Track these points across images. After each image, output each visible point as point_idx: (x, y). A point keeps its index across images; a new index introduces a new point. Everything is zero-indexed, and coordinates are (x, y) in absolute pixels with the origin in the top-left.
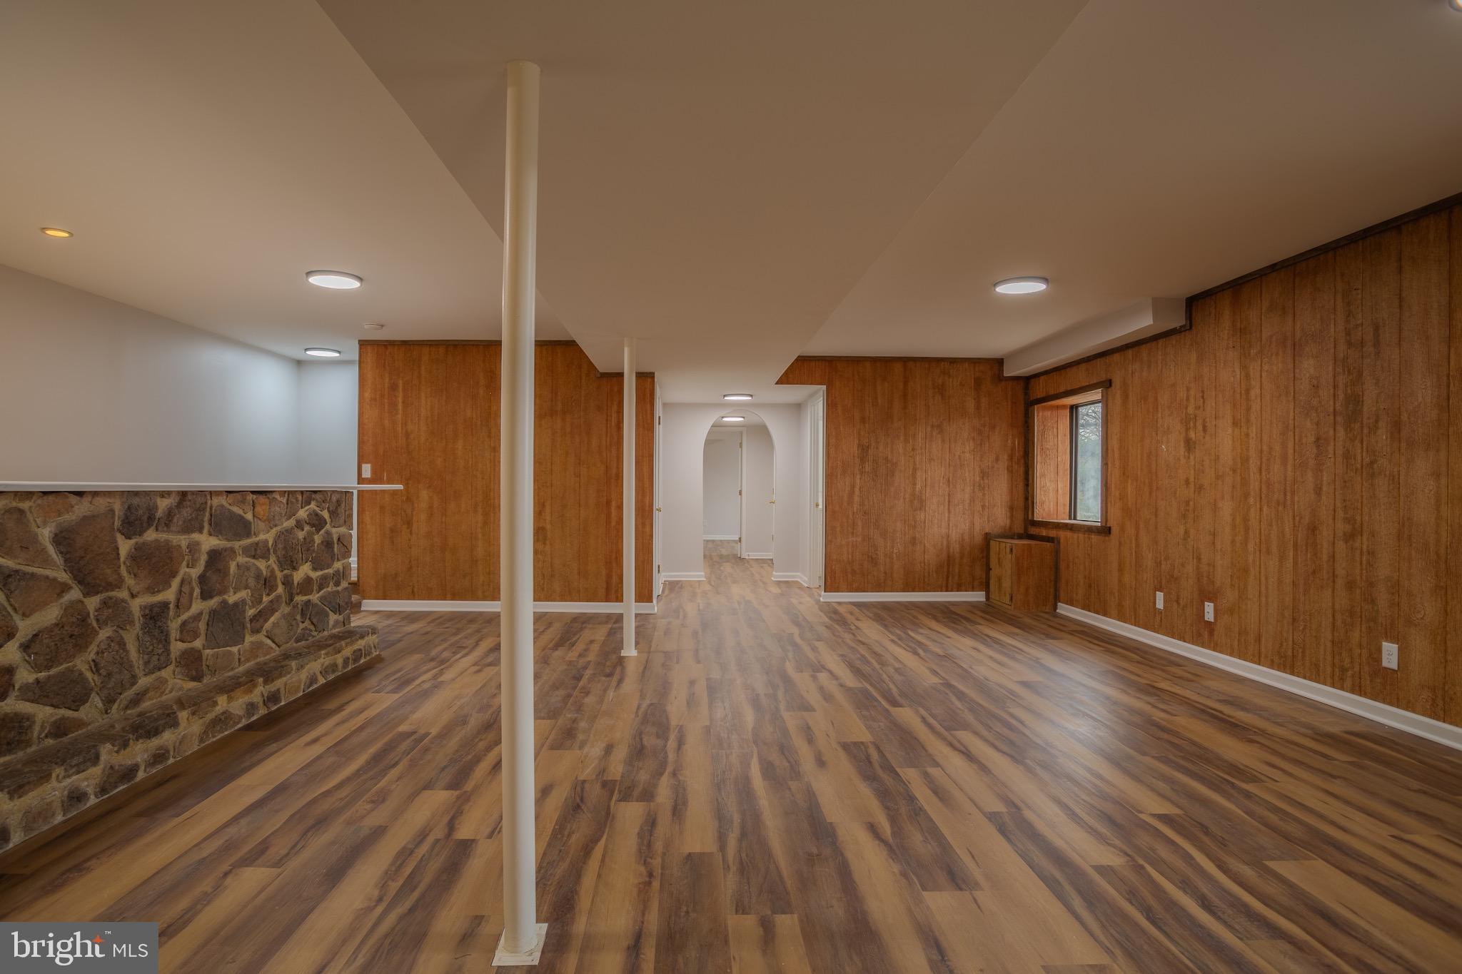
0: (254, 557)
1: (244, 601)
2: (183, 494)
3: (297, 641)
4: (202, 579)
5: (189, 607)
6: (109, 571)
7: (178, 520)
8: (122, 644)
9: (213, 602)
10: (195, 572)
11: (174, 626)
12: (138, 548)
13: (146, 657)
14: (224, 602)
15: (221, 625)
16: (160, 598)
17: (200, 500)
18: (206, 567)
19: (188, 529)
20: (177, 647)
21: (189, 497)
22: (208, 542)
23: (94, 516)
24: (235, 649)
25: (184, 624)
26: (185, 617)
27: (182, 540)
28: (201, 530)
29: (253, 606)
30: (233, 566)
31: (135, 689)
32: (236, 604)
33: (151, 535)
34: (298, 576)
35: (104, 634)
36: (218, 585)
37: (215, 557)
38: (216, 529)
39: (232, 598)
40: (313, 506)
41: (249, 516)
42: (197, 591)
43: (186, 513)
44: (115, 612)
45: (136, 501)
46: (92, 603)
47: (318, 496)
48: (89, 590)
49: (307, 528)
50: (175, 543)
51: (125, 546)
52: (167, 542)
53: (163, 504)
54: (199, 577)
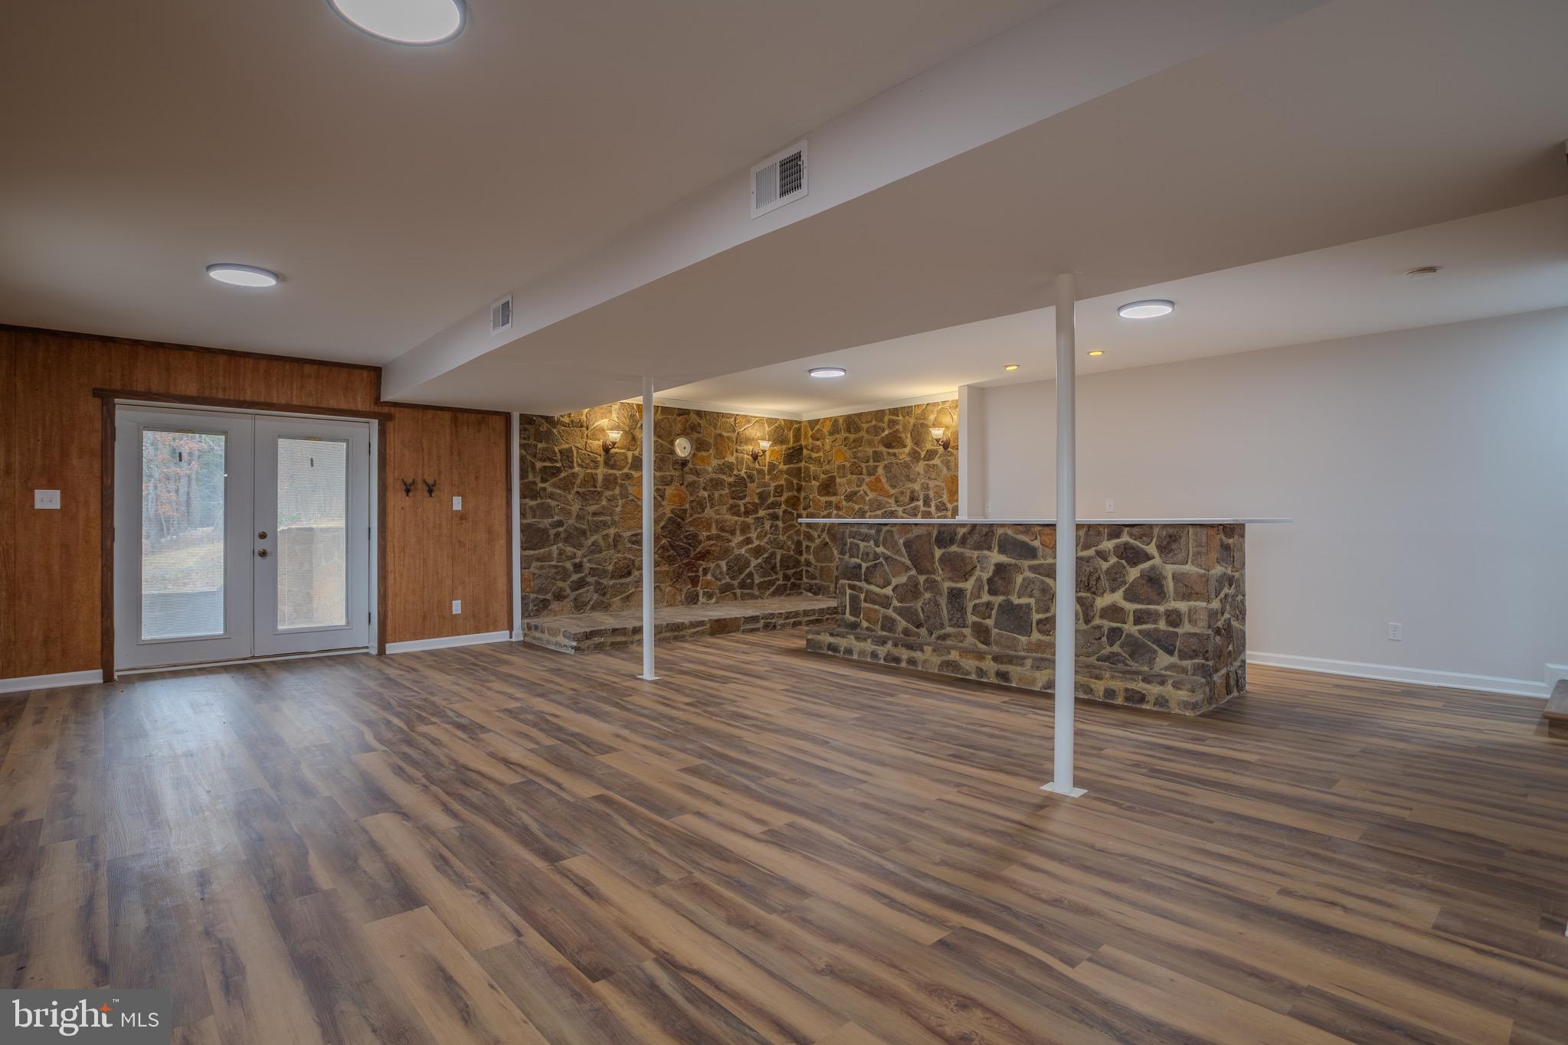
0: (1040, 574)
1: (1028, 606)
2: (974, 526)
3: (1098, 660)
4: (990, 581)
5: (979, 597)
6: (928, 564)
7: (971, 541)
8: (937, 604)
9: (1001, 598)
10: (986, 576)
11: (970, 606)
12: (943, 554)
13: (950, 616)
14: (1009, 603)
15: (1006, 617)
16: (960, 585)
17: (985, 530)
18: (993, 574)
19: (978, 547)
20: (972, 618)
21: (978, 528)
22: (996, 557)
23: (920, 536)
24: (1023, 639)
25: (975, 605)
26: (977, 601)
27: (975, 554)
28: (989, 548)
29: (1038, 612)
30: (1019, 579)
31: (943, 631)
32: (1020, 606)
33: (954, 548)
34: (1101, 602)
35: (927, 595)
36: (1002, 588)
37: (1000, 568)
38: (1002, 550)
39: (1016, 601)
40: (1125, 538)
41: (1036, 543)
42: (986, 588)
43: (976, 537)
44: (932, 585)
45: (943, 529)
46: (922, 578)
47: (1135, 530)
48: (920, 572)
49: (1113, 560)
50: (968, 555)
51: (938, 553)
52: (962, 554)
53: (962, 531)
54: (988, 579)
